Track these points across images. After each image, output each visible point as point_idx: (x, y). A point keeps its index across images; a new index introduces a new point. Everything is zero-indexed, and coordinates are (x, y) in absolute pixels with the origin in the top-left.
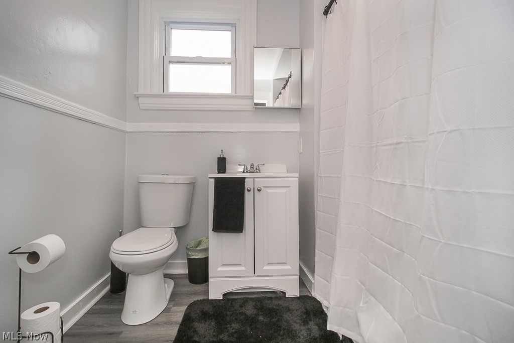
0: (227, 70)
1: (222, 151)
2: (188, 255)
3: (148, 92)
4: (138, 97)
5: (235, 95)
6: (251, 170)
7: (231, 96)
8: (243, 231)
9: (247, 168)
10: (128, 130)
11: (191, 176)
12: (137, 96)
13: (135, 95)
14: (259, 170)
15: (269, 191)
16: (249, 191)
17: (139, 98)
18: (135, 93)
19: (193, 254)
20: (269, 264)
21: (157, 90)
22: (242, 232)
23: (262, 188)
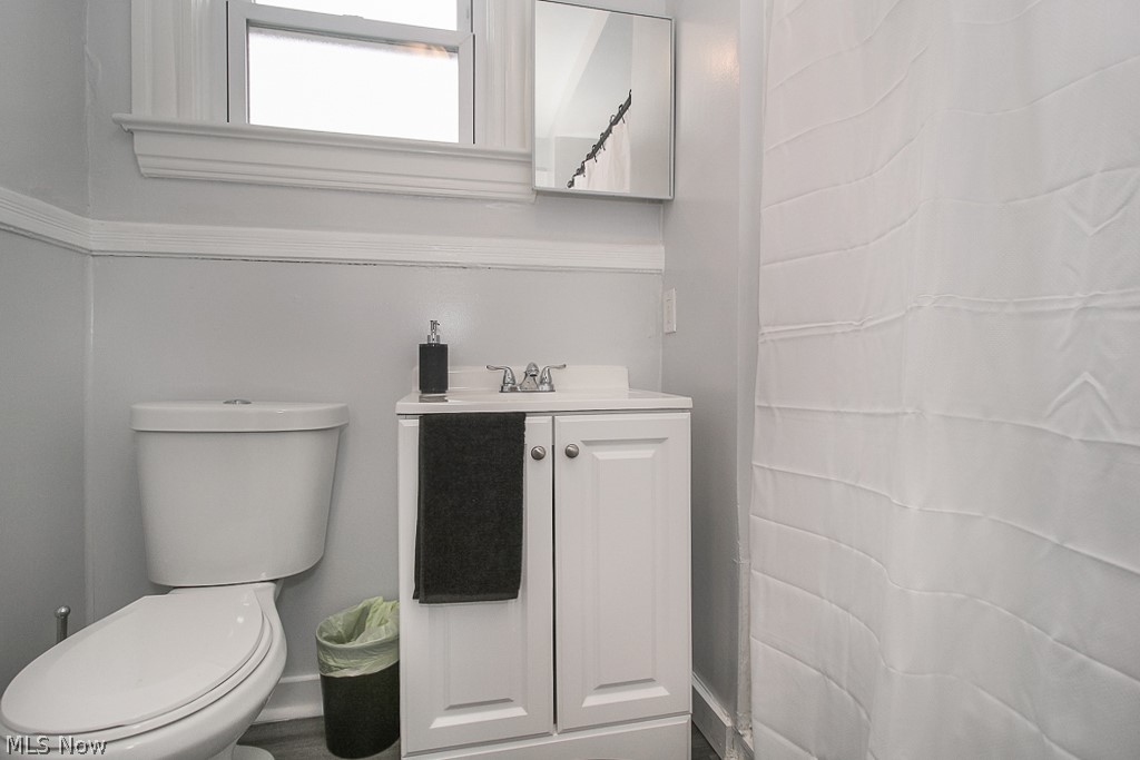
0: (446, 69)
1: (434, 324)
2: (323, 666)
3: (170, 115)
4: (131, 132)
5: (474, 147)
6: (526, 385)
7: (459, 150)
8: (520, 592)
9: (513, 379)
10: (94, 246)
11: (331, 406)
12: (126, 127)
13: (118, 122)
14: (550, 383)
15: (603, 454)
16: (538, 457)
17: (136, 137)
18: (117, 115)
19: (341, 662)
20: (602, 687)
21: (202, 110)
22: (516, 597)
23: (581, 447)
